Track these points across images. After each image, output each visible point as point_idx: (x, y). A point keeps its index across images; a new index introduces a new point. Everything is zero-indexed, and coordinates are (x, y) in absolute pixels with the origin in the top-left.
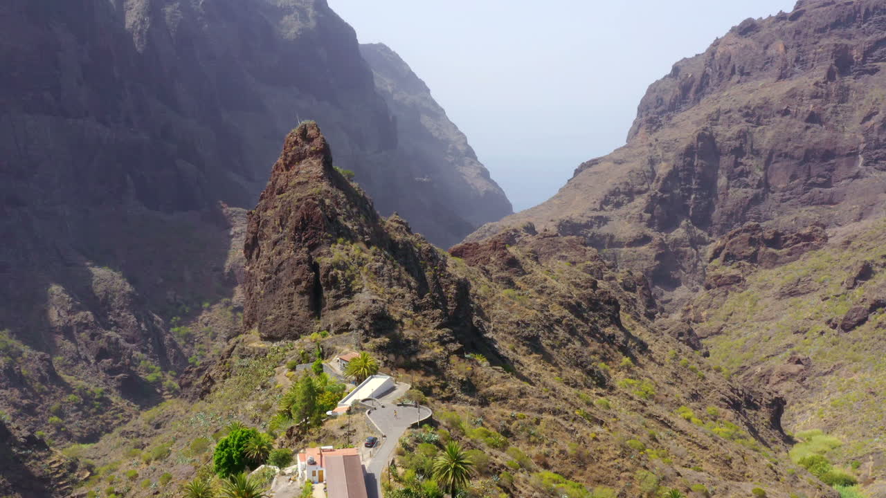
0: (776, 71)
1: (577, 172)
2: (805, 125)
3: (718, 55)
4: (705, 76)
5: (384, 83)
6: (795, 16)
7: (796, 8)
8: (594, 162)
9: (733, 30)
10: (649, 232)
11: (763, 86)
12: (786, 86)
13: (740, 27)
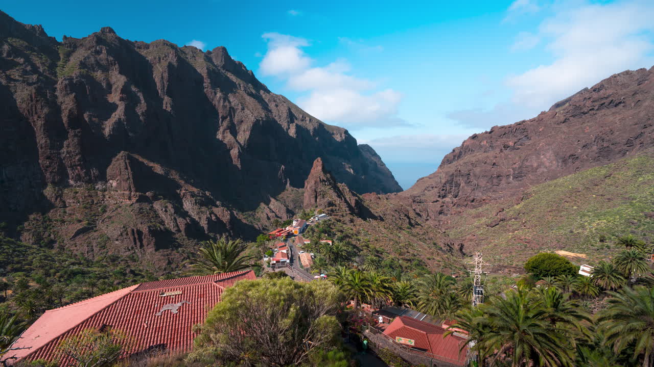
0: (483, 150)
1: (418, 181)
2: (492, 166)
3: (465, 145)
4: (461, 152)
5: (367, 155)
6: (490, 132)
7: (491, 129)
8: (423, 178)
9: (470, 137)
10: (438, 199)
11: (479, 155)
12: (486, 154)
13: (472, 136)
